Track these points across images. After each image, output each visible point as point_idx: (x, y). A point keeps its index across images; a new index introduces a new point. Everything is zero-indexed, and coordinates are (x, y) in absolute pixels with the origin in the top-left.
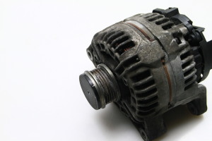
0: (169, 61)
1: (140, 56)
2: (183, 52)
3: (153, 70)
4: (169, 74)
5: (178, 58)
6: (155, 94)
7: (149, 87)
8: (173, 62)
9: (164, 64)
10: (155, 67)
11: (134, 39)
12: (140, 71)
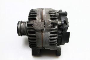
0: (45, 32)
1: (34, 25)
2: (53, 31)
3: (37, 33)
4: (43, 37)
5: (49, 33)
6: (35, 41)
7: (33, 38)
8: (46, 33)
9: (42, 32)
10: (38, 32)
11: (37, 18)
12: (31, 30)
